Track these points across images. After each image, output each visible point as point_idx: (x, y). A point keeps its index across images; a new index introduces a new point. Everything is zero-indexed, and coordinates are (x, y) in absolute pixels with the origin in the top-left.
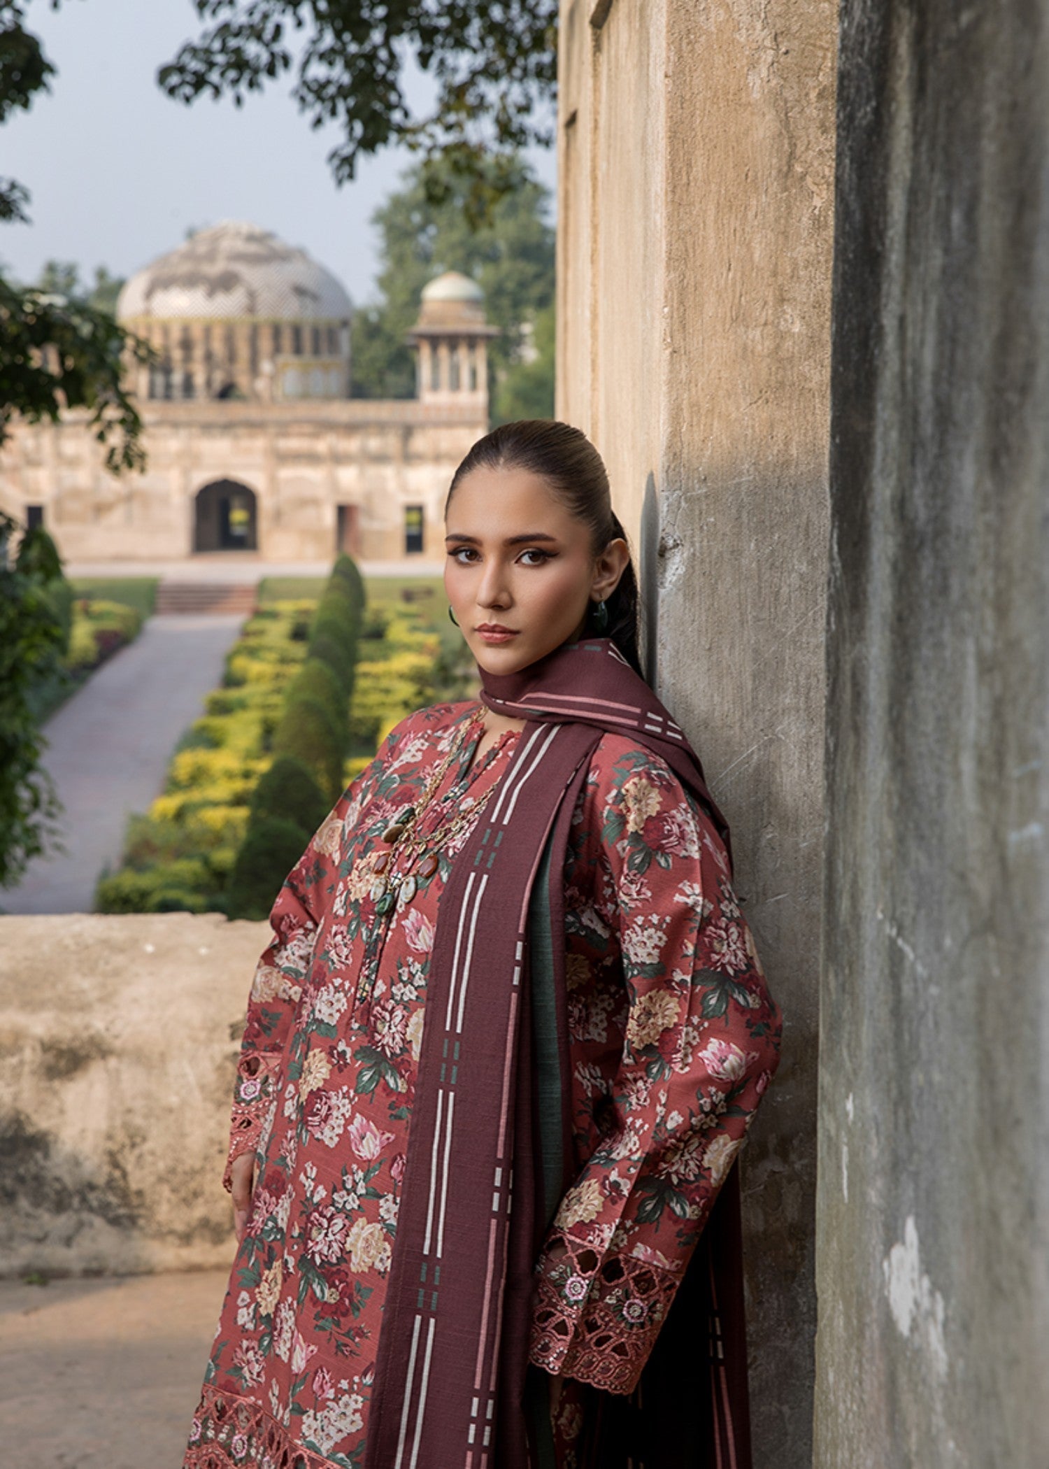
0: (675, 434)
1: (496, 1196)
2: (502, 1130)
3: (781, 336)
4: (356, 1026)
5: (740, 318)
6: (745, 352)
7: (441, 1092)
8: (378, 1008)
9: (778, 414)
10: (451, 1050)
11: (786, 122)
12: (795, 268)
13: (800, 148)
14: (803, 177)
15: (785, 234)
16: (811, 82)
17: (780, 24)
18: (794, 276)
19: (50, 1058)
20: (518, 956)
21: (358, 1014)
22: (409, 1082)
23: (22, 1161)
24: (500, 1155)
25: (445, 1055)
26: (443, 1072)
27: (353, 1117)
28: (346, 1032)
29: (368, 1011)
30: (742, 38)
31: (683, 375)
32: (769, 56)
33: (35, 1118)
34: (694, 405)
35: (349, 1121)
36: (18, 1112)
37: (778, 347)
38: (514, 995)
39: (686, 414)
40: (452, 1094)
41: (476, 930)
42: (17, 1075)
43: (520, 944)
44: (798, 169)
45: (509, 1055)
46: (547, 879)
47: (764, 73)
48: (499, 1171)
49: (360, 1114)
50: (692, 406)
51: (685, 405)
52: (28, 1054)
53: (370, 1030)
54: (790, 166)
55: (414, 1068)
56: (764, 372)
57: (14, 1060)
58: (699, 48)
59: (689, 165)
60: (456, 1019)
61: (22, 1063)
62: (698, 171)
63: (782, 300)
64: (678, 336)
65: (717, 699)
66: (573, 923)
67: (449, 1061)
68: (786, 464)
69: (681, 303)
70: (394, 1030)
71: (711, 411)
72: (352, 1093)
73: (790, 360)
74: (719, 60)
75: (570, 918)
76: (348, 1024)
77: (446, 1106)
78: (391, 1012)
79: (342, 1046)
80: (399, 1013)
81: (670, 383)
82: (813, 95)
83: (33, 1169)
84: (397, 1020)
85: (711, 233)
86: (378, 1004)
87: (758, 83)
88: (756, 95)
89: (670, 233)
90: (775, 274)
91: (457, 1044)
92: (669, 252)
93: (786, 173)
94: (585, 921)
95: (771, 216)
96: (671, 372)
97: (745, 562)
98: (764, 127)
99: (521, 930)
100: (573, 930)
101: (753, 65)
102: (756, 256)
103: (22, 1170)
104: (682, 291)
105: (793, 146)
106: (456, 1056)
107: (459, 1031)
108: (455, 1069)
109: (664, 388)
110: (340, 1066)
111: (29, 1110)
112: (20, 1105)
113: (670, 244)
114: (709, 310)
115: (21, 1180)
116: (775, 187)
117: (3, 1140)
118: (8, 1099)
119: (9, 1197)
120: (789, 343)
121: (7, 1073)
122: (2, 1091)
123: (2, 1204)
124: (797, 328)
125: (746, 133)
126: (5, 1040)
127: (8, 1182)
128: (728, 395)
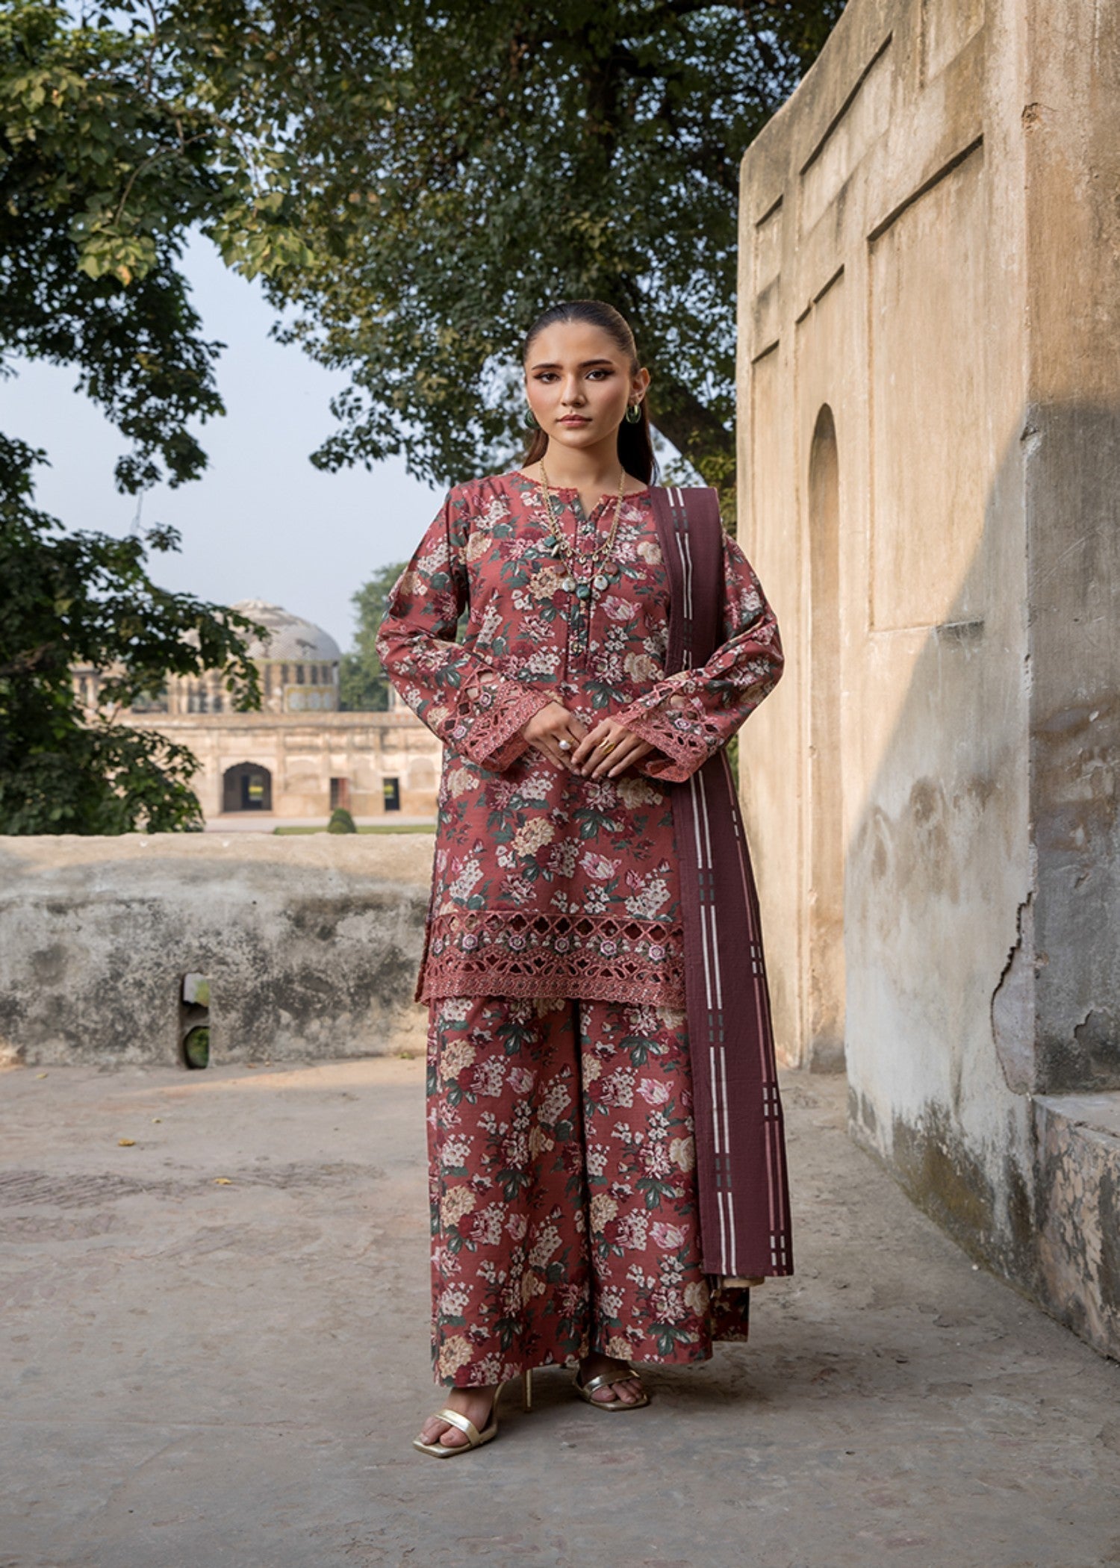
0: (1034, 373)
3: (1096, 322)
4: (573, 671)
5: (1071, 312)
6: (1075, 330)
8: (597, 657)
9: (1095, 363)
11: (1097, 212)
12: (1104, 287)
13: (1106, 225)
14: (1107, 240)
15: (1097, 269)
16: (1111, 192)
17: (1093, 162)
18: (1103, 291)
19: (417, 912)
21: (573, 664)
22: (633, 696)
23: (396, 978)
28: (565, 677)
29: (585, 660)
30: (1070, 168)
31: (1037, 343)
32: (1087, 178)
33: (405, 950)
34: (1045, 359)
36: (394, 947)
37: (1094, 328)
39: (1040, 362)
42: (394, 922)
44: (1105, 236)
47: (1084, 187)
50: (1044, 358)
51: (1039, 357)
52: (402, 910)
53: (590, 671)
54: (1100, 235)
56: (1086, 342)
57: (393, 914)
58: (1045, 174)
59: (1041, 234)
61: (398, 915)
62: (1046, 236)
63: (1096, 303)
64: (1035, 322)
68: (1100, 389)
70: (613, 668)
71: (1055, 361)
73: (1102, 334)
74: (1057, 180)
76: (566, 671)
78: (608, 658)
79: (564, 685)
80: (614, 658)
81: (1030, 346)
82: (1113, 199)
83: (403, 985)
85: (1054, 268)
86: (595, 655)
87: (1080, 192)
88: (1079, 198)
90: (1092, 290)
93: (1098, 238)
95: (1089, 260)
96: (1031, 341)
97: (1076, 440)
98: (1084, 214)
101: (1077, 183)
102: (1081, 280)
103: (395, 985)
104: (1037, 299)
105: (1101, 224)
109: (1027, 349)
110: (568, 696)
111: (402, 946)
112: (395, 942)
114: (1053, 308)
115: (395, 991)
116: (1091, 245)
117: (383, 965)
118: (387, 939)
119: (387, 1002)
120: (1100, 326)
121: (388, 922)
122: (383, 934)
123: (382, 1007)
124: (1105, 318)
125: (1074, 217)
126: (387, 900)
127: (386, 993)
128: (1065, 352)
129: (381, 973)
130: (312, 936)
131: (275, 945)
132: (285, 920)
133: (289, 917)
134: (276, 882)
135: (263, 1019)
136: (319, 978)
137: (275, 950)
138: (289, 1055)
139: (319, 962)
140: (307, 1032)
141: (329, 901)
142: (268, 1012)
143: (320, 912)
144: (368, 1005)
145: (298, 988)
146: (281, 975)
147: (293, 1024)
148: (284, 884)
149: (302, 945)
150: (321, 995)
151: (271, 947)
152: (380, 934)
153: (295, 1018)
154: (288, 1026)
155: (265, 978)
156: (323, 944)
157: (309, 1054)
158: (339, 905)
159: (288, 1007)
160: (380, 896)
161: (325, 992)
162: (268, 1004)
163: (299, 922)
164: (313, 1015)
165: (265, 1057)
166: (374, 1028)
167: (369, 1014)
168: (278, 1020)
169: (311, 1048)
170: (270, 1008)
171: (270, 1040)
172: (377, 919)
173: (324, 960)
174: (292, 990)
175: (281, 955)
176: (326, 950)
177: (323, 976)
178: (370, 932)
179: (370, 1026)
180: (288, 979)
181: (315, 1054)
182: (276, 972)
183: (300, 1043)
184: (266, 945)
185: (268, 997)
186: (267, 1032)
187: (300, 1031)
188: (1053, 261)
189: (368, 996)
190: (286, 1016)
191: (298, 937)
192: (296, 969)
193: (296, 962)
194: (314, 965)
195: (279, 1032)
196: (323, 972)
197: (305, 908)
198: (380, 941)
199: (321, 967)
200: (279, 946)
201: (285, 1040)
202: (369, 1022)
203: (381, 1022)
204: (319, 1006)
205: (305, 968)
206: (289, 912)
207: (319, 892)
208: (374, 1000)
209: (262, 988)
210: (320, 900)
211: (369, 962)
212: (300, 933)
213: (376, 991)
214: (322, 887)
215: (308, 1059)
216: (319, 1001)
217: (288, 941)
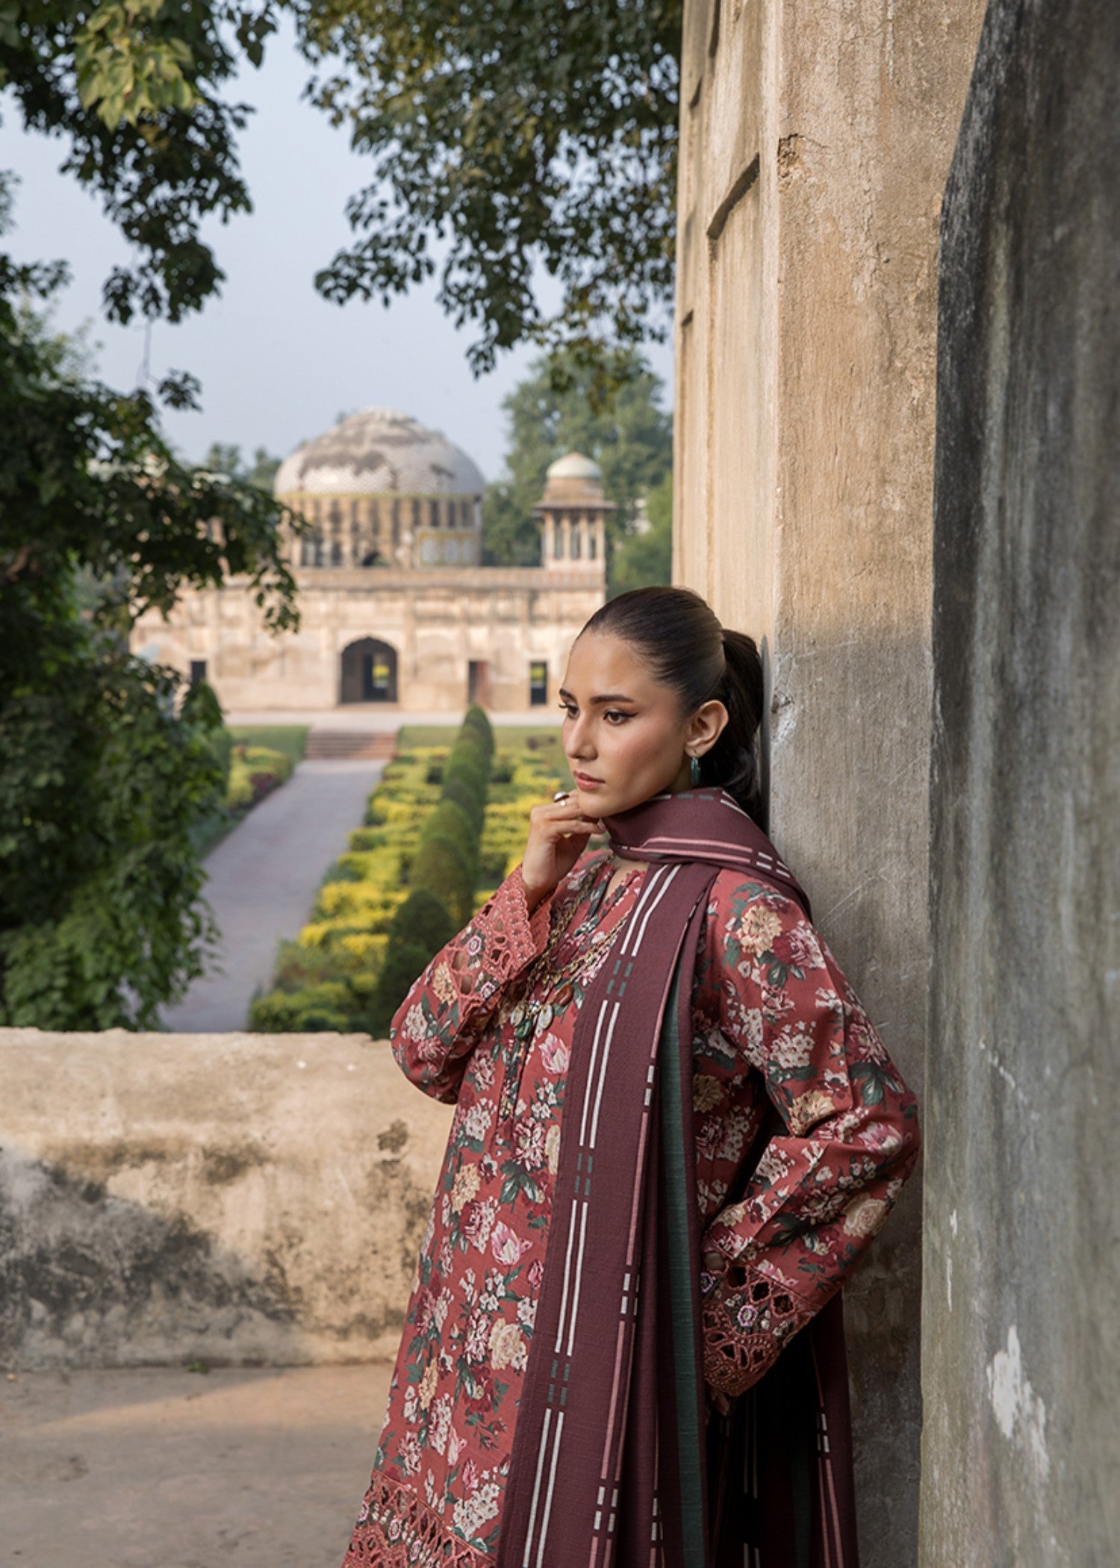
0: (786, 602)
1: (625, 1299)
2: (632, 1240)
3: (883, 514)
4: (500, 1141)
5: (845, 497)
6: (850, 528)
7: (575, 1202)
8: (520, 1125)
9: (880, 584)
10: (585, 1164)
11: (887, 323)
12: (896, 453)
13: (900, 346)
14: (902, 372)
15: (886, 422)
16: (909, 287)
17: (881, 235)
18: (895, 458)
19: (211, 1164)
20: (650, 1079)
21: (501, 1130)
22: (546, 1194)
23: (186, 1258)
24: (629, 1263)
25: (579, 1168)
26: (577, 1184)
27: (496, 1224)
28: (491, 1147)
29: (511, 1127)
30: (847, 247)
31: (794, 549)
32: (871, 264)
33: (197, 1218)
34: (805, 577)
35: (493, 1229)
36: (182, 1214)
37: (880, 523)
38: (645, 1115)
39: (797, 584)
40: (585, 1205)
41: (610, 1054)
42: (181, 1180)
43: (651, 1068)
44: (899, 364)
45: (639, 1170)
46: (675, 1008)
47: (867, 280)
48: (628, 1276)
49: (504, 1222)
50: (802, 576)
51: (796, 576)
52: (191, 1160)
53: (513, 1144)
54: (891, 362)
55: (553, 1181)
56: (867, 548)
57: (179, 1166)
58: (808, 257)
59: (800, 361)
60: (590, 1135)
61: (185, 1168)
62: (808, 366)
63: (883, 482)
64: (789, 514)
65: (824, 843)
66: (700, 1045)
67: (583, 1173)
68: (888, 629)
69: (792, 483)
70: (535, 1145)
71: (819, 581)
72: (496, 1203)
73: (892, 535)
74: (826, 267)
75: (697, 1041)
76: (493, 1139)
77: (580, 1214)
78: (532, 1129)
79: (487, 1160)
80: (538, 1130)
81: (783, 556)
82: (911, 299)
83: (195, 1266)
84: (537, 1136)
85: (819, 421)
86: (520, 1121)
87: (862, 288)
88: (860, 299)
89: (783, 421)
90: (877, 458)
91: (590, 1159)
92: (782, 438)
93: (887, 368)
94: (712, 1043)
95: (874, 405)
96: (783, 545)
97: (850, 718)
98: (867, 327)
99: (653, 1055)
100: (700, 1051)
101: (857, 272)
102: (861, 442)
103: (185, 1267)
104: (793, 474)
105: (894, 344)
106: (590, 1170)
107: (592, 1146)
108: (588, 1181)
109: (777, 561)
110: (487, 1177)
111: (192, 1212)
112: (184, 1207)
113: (782, 430)
114: (818, 491)
115: (184, 1275)
116: (877, 380)
117: (168, 1238)
118: (172, 1201)
119: (173, 1291)
120: (890, 521)
121: (173, 1178)
122: (167, 1194)
123: (167, 1297)
124: (897, 507)
125: (851, 332)
126: (171, 1147)
127: (173, 1278)
128: (835, 567)
129: (166, 1249)
130: (76, 1197)
131: (26, 1208)
132: (40, 1174)
133: (45, 1170)
134: (31, 1118)
135: (8, 1313)
136: (83, 1256)
137: (26, 1216)
138: (42, 1364)
139: (84, 1233)
140: (67, 1331)
141: (98, 1148)
142: (15, 1303)
143: (87, 1163)
144: (148, 1295)
145: (56, 1269)
146: (33, 1252)
147: (49, 1319)
148: (43, 1120)
149: (61, 1209)
150: (86, 1280)
151: (21, 1212)
152: (164, 1195)
153: (51, 1312)
154: (41, 1322)
155: (12, 1255)
156: (89, 1208)
157: (68, 1362)
158: (111, 1154)
159: (42, 1296)
160: (162, 1141)
161: (91, 1276)
162: (14, 1290)
163: (58, 1177)
164: (75, 1307)
165: (9, 1365)
166: (156, 1327)
167: (150, 1307)
168: (28, 1313)
169: (72, 1354)
170: (17, 1297)
171: (17, 1341)
172: (159, 1174)
173: (90, 1231)
174: (48, 1272)
175: (34, 1223)
176: (93, 1217)
177: (88, 1253)
178: (150, 1192)
179: (150, 1325)
180: (43, 1257)
181: (77, 1361)
182: (26, 1248)
183: (57, 1347)
184: (13, 1209)
185: (15, 1281)
186: (13, 1331)
187: (57, 1330)
188: (820, 404)
189: (149, 1282)
190: (39, 1309)
191: (56, 1198)
192: (53, 1243)
193: (53, 1233)
194: (77, 1238)
195: (29, 1331)
196: (90, 1247)
197: (67, 1157)
198: (163, 1205)
199: (87, 1241)
200: (31, 1211)
201: (39, 1343)
202: (149, 1318)
203: (165, 1318)
204: (82, 1295)
205: (65, 1241)
206: (46, 1163)
207: (86, 1135)
208: (156, 1288)
209: (8, 1268)
210: (87, 1147)
211: (150, 1234)
212: (59, 1193)
213: (158, 1275)
214: (91, 1126)
215: (66, 1370)
216: (83, 1289)
217: (42, 1203)
